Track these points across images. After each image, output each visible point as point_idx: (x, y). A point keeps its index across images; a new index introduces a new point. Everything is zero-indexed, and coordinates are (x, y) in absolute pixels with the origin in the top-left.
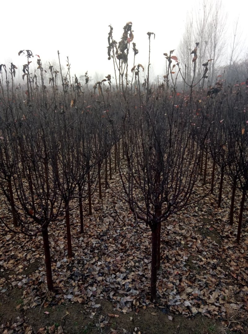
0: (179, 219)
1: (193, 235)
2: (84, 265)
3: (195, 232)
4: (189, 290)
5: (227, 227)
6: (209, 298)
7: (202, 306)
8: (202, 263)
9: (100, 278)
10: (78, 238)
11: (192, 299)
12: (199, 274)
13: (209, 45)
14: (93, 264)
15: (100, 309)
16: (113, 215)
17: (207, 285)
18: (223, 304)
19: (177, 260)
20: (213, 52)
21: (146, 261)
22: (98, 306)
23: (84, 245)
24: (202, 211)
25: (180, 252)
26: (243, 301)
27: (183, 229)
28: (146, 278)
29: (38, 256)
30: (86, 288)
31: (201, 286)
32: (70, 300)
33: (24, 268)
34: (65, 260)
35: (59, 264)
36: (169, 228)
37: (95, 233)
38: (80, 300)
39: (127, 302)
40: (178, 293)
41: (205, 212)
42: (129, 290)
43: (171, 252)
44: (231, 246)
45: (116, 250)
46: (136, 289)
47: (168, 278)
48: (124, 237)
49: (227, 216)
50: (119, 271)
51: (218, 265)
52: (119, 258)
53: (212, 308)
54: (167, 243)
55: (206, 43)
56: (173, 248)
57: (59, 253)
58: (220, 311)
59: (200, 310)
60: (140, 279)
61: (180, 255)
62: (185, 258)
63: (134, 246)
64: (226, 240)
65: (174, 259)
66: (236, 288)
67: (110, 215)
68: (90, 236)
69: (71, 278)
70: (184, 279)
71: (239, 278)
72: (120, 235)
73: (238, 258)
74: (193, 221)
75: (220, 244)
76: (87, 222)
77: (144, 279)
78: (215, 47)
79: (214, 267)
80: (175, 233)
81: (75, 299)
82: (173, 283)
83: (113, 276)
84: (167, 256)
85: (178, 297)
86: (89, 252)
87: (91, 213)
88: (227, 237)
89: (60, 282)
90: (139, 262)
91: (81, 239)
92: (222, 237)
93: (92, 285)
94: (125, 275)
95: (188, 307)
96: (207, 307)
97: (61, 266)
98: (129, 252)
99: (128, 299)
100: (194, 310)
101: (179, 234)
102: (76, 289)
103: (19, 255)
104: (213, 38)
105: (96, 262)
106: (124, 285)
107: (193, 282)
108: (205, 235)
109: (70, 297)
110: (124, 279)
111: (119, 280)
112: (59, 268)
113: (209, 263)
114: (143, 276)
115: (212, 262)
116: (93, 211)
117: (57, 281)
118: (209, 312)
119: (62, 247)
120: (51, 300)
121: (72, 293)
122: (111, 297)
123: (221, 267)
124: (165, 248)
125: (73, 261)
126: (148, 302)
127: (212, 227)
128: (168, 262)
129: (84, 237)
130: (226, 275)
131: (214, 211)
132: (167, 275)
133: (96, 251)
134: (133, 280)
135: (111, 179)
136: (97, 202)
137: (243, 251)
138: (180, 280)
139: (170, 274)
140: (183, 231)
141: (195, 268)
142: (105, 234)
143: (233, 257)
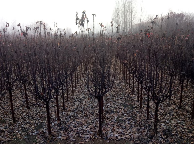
0: (113, 100)
1: (120, 107)
2: (66, 123)
3: (121, 106)
4: (117, 130)
5: (136, 103)
6: (126, 132)
7: (123, 136)
8: (124, 119)
9: (75, 129)
10: (62, 112)
11: (119, 134)
12: (122, 123)
13: (129, 13)
14: (70, 123)
15: (76, 141)
16: (80, 100)
17: (125, 127)
18: (132, 134)
19: (112, 119)
20: (131, 16)
21: (97, 120)
22: (74, 140)
23: (65, 115)
24: (124, 96)
25: (113, 115)
26: (141, 132)
27: (115, 105)
28: (97, 127)
29: (42, 121)
30: (68, 133)
31: (123, 128)
32: (60, 139)
33: (35, 127)
34: (56, 122)
35: (53, 124)
36: (108, 105)
37: (71, 109)
38: (65, 138)
39: (88, 137)
40: (112, 132)
41: (126, 97)
42: (89, 132)
43: (109, 115)
44: (138, 111)
45: (82, 116)
46: (92, 132)
47: (107, 126)
48: (86, 110)
49: (137, 98)
50: (84, 125)
51: (131, 119)
52: (83, 119)
53: (127, 136)
54: (107, 111)
55: (127, 11)
56: (110, 114)
57: (52, 119)
58: (131, 137)
59: (122, 137)
60: (94, 127)
61: (113, 116)
62: (116, 117)
63: (90, 114)
64: (135, 109)
65: (110, 118)
66: (138, 127)
67: (78, 101)
68: (68, 111)
69: (60, 129)
70: (115, 126)
71: (140, 124)
72: (84, 109)
73: (140, 116)
74: (120, 101)
75: (132, 110)
76: (66, 104)
77: (96, 127)
78: (132, 14)
79: (129, 120)
80: (111, 107)
81: (63, 138)
82: (110, 128)
83: (81, 127)
84: (107, 117)
85: (112, 133)
86: (68, 118)
87: (68, 101)
88: (136, 107)
89: (54, 132)
90: (94, 120)
91: (64, 112)
92: (134, 107)
93: (70, 132)
94: (87, 126)
95: (117, 137)
96: (125, 136)
97: (54, 125)
98: (89, 116)
99: (89, 136)
100: (119, 138)
101: (113, 107)
102: (63, 134)
103: (32, 122)
104: (130, 9)
105: (72, 122)
106: (86, 131)
107: (119, 127)
108: (125, 107)
109: (60, 137)
110: (86, 128)
111: (84, 128)
112: (53, 126)
113: (127, 118)
114: (96, 126)
115: (128, 118)
116: (69, 99)
117: (53, 132)
118: (126, 138)
119: (54, 117)
120: (50, 139)
121: (61, 136)
122: (80, 136)
123: (132, 120)
124: (106, 114)
125: (60, 122)
126: (98, 136)
127: (129, 103)
128: (108, 120)
129: (65, 112)
130: (134, 123)
131: (130, 96)
132: (107, 125)
133: (72, 117)
134: (91, 128)
135: (78, 83)
136: (71, 95)
137: (143, 113)
138: (113, 127)
139: (109, 124)
140: (115, 106)
141: (120, 121)
142: (76, 109)
143: (138, 115)
